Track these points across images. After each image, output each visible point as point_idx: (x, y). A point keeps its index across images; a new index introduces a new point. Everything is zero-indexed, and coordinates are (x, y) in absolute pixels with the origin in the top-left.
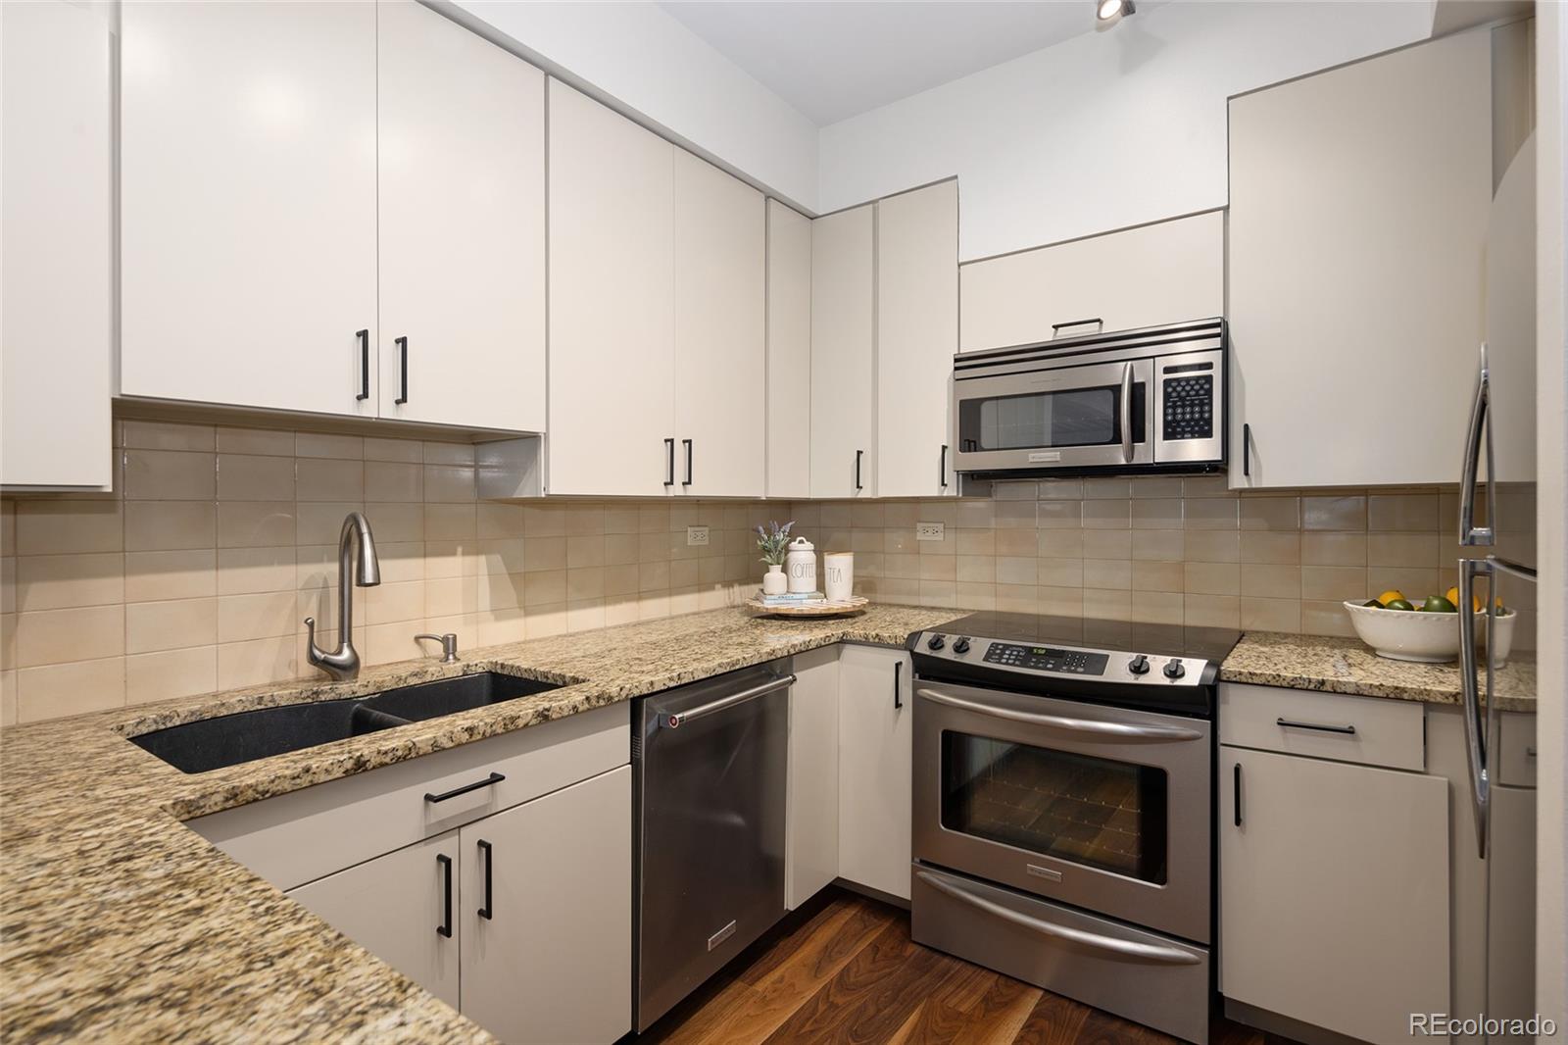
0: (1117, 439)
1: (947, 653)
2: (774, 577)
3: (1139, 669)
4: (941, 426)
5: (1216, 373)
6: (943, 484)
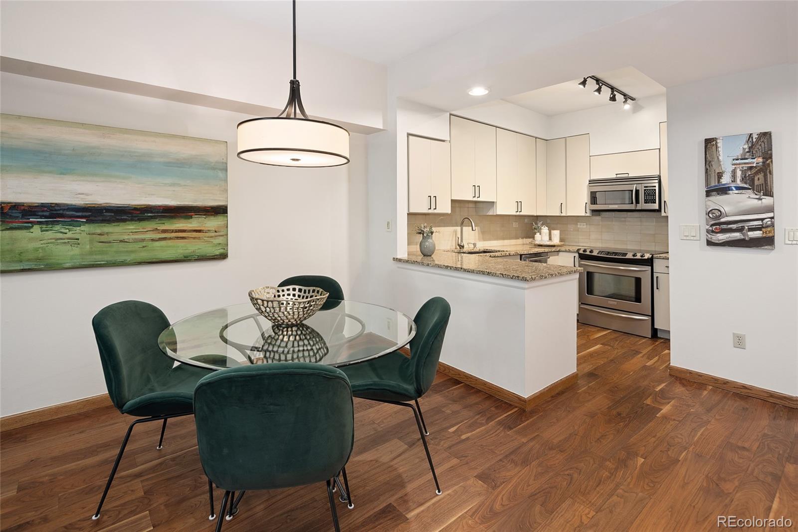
0: (632, 203)
1: (588, 253)
2: (537, 236)
3: (635, 256)
4: (585, 198)
5: (657, 188)
6: (586, 213)
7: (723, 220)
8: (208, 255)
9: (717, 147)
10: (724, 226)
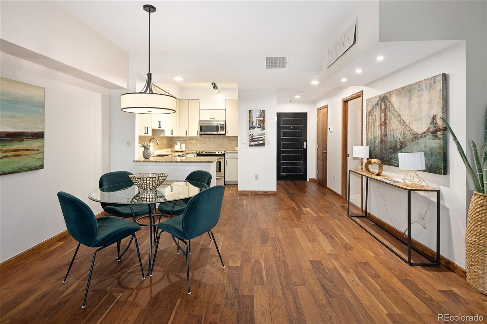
0: (216, 131)
1: (201, 153)
2: (175, 146)
3: (219, 153)
4: (197, 128)
5: (225, 125)
6: (197, 135)
7: (253, 138)
8: (33, 167)
9: (252, 113)
10: (254, 140)
